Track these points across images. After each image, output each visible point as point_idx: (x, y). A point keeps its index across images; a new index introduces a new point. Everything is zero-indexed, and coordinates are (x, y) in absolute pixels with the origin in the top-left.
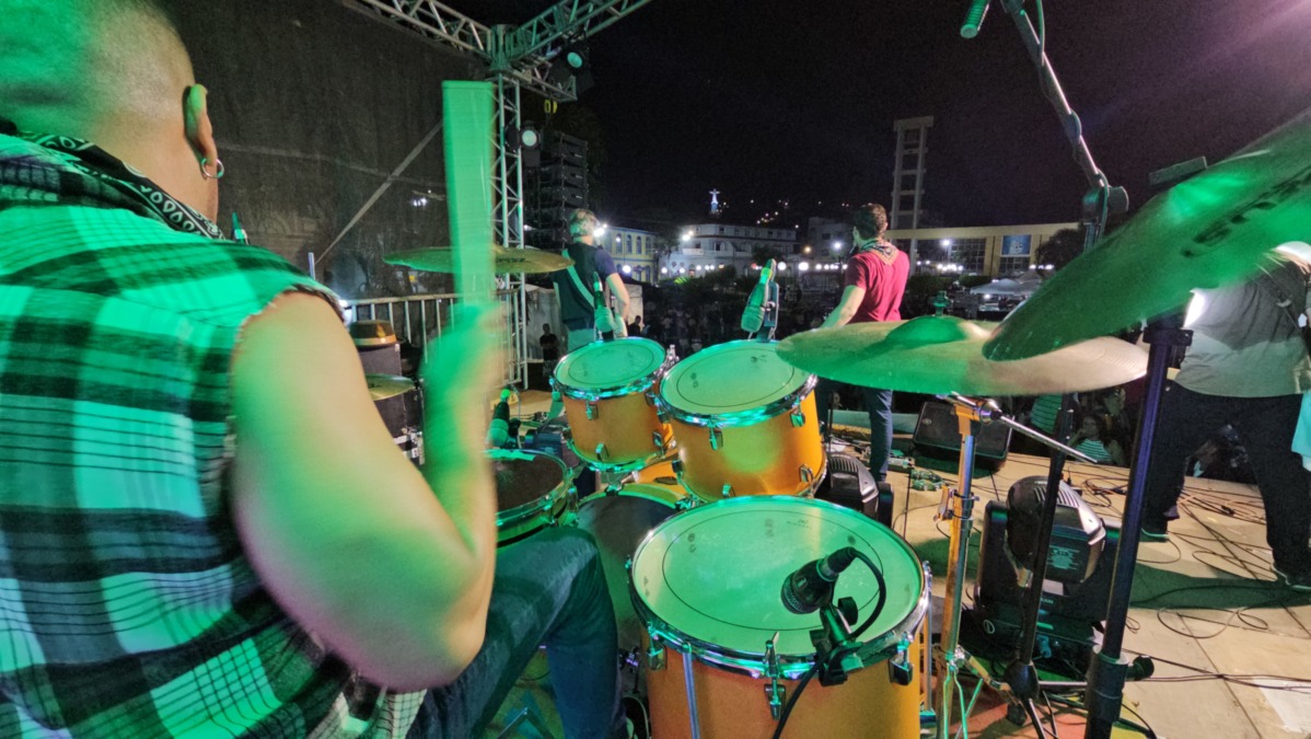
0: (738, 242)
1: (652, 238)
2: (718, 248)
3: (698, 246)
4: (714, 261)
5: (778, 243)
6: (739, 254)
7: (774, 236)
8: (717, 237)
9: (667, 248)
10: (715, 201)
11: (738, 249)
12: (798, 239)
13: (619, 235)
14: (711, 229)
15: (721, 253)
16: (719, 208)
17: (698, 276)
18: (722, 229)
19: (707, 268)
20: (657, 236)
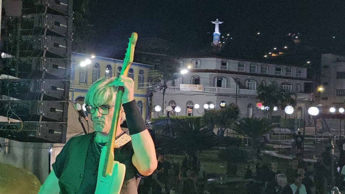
0: (242, 78)
1: (146, 70)
2: (219, 84)
3: (197, 81)
4: (214, 98)
5: (287, 80)
6: (243, 92)
7: (283, 73)
8: (218, 71)
9: (162, 82)
10: (217, 31)
11: (242, 86)
12: (309, 77)
13: (109, 67)
14: (212, 63)
15: (223, 90)
16: (221, 39)
17: (196, 115)
18: (224, 64)
19: (206, 106)
20: (151, 68)
